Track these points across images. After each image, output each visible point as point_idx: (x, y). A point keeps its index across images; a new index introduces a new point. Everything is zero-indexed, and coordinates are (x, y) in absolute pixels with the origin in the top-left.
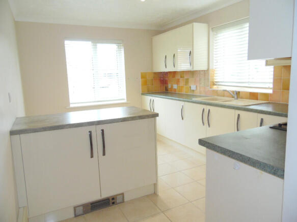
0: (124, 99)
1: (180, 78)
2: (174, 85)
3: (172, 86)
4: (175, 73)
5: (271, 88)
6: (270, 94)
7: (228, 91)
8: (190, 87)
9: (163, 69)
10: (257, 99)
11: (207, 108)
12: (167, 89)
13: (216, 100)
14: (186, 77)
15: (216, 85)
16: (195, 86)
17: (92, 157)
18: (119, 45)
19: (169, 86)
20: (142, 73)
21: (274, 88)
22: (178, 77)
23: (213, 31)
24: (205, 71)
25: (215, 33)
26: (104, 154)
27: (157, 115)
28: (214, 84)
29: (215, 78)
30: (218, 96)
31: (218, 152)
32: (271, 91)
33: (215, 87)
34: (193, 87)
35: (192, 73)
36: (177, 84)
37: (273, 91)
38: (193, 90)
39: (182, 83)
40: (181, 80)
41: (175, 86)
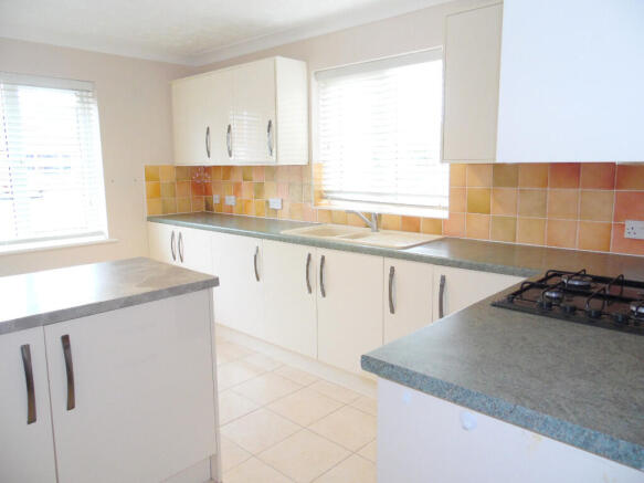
0: (101, 233)
1: (241, 180)
2: (227, 198)
3: (222, 200)
4: (228, 169)
5: (444, 208)
6: (445, 220)
7: (357, 214)
8: (267, 202)
9: (201, 160)
10: (418, 231)
11: (317, 253)
12: (209, 207)
13: (333, 233)
14: (256, 180)
15: (326, 198)
16: (280, 201)
17: (32, 418)
18: (85, 93)
19: (216, 199)
20: (146, 168)
21: (452, 209)
22: (237, 177)
23: (317, 79)
24: (301, 166)
25: (322, 85)
26: (71, 405)
27: (214, 282)
28: (322, 197)
29: (324, 182)
30: (333, 223)
31: (420, 389)
32: (444, 215)
33: (325, 201)
34: (275, 203)
35: (271, 171)
36: (235, 194)
37: (450, 215)
38: (276, 210)
39: (246, 194)
40: (245, 184)
41: (230, 200)
